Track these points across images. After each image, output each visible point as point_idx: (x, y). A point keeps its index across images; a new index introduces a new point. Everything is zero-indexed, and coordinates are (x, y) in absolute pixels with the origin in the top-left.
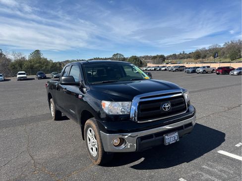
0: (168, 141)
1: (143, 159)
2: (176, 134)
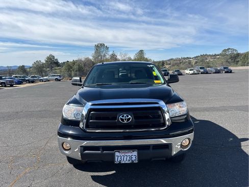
0: (119, 159)
1: (114, 172)
2: (135, 153)
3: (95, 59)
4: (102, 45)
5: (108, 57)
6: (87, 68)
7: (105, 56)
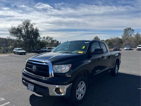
2: (33, 87)
3: (123, 38)
4: (129, 29)
5: (133, 36)
6: (115, 43)
7: (131, 35)
